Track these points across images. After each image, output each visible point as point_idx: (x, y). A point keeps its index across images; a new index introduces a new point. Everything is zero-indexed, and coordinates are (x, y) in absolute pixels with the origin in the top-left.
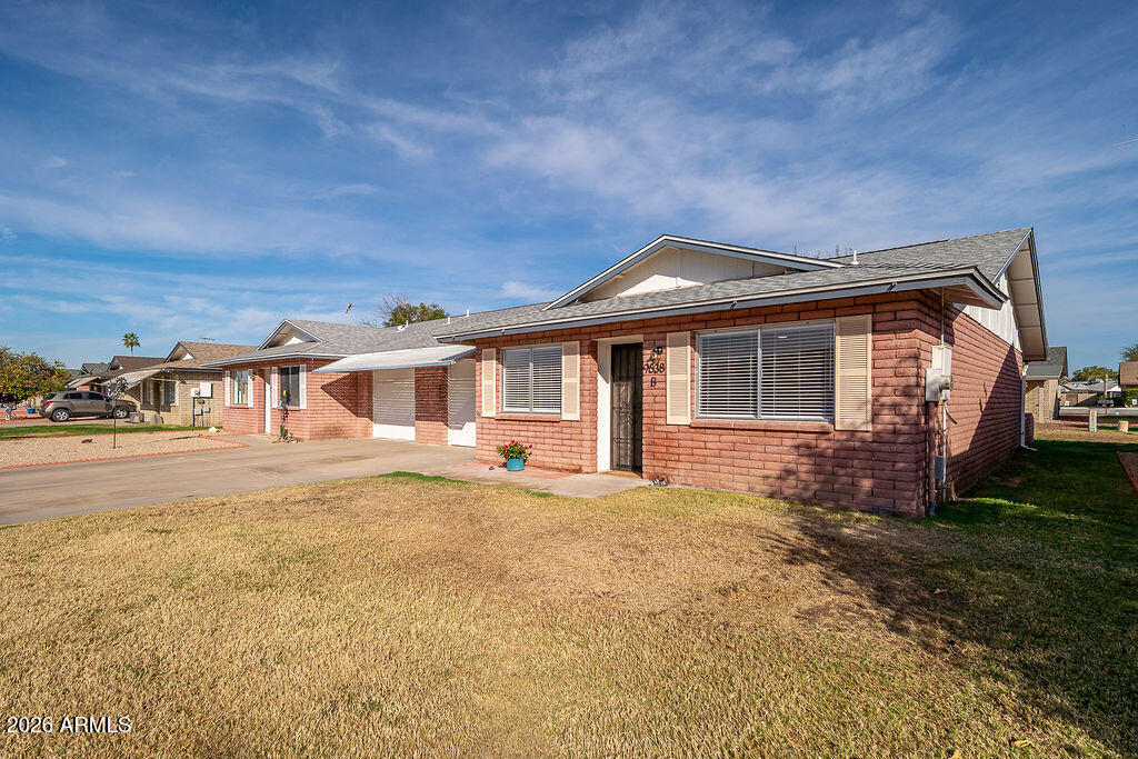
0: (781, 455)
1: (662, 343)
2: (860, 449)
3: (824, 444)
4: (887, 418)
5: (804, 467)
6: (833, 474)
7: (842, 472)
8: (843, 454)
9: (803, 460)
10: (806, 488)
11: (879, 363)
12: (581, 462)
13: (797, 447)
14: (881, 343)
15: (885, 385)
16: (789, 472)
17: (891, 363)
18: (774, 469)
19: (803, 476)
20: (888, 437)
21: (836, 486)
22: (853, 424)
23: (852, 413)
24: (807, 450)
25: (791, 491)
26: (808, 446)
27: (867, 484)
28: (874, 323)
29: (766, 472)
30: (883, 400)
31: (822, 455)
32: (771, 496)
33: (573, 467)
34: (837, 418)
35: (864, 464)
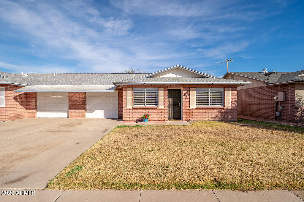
0: (215, 113)
1: (189, 90)
2: (229, 111)
3: (223, 110)
4: (233, 105)
5: (219, 115)
6: (224, 116)
7: (226, 115)
8: (226, 112)
9: (219, 114)
10: (220, 119)
11: (232, 96)
12: (164, 118)
13: (218, 111)
14: (232, 93)
15: (233, 100)
16: (217, 116)
17: (234, 96)
18: (214, 116)
19: (219, 117)
20: (233, 109)
21: (225, 118)
22: (228, 107)
23: (228, 105)
24: (220, 112)
25: (217, 120)
26: (220, 111)
27: (230, 117)
28: (231, 89)
29: (212, 117)
30: (232, 102)
31: (223, 112)
32: (213, 121)
33: (162, 120)
34: (225, 106)
35: (230, 113)
